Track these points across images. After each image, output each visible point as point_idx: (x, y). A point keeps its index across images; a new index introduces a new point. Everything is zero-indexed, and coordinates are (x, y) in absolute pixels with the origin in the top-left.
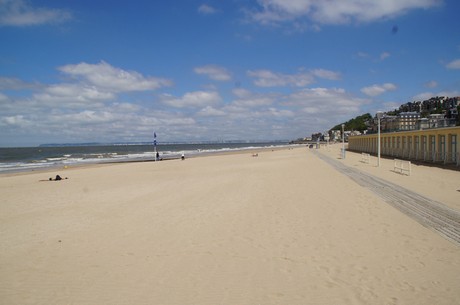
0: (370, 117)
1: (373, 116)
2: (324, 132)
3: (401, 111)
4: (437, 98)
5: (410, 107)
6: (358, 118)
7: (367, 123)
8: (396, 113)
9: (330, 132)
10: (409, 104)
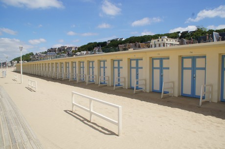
0: (33, 54)
1: (35, 54)
2: (8, 61)
3: (48, 51)
4: (64, 47)
5: (52, 50)
6: (27, 55)
7: (31, 57)
8: (46, 53)
9: (11, 62)
10: (52, 48)
